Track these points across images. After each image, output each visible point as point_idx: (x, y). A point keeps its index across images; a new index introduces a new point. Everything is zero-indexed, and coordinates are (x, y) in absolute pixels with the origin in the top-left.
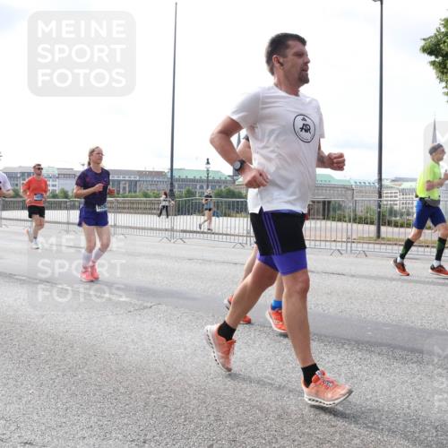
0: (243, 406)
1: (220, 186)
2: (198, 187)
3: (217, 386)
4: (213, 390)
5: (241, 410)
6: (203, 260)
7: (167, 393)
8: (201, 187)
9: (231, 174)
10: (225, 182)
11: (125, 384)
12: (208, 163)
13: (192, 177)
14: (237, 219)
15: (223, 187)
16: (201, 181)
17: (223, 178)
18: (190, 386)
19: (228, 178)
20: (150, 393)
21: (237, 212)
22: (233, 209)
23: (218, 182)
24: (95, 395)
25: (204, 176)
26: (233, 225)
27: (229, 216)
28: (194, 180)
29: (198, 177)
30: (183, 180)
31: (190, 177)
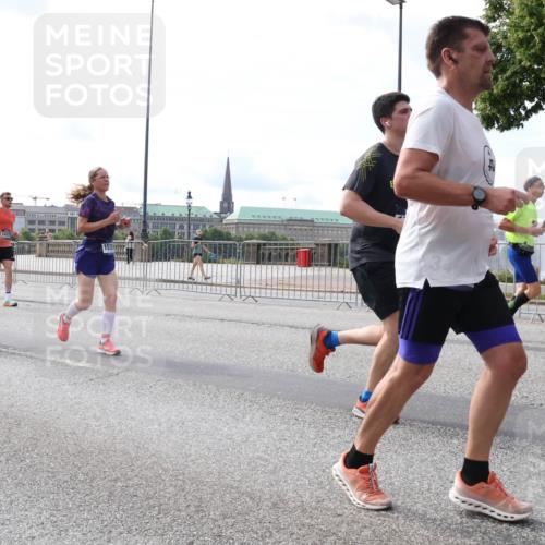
0: (230, 493)
1: (204, 226)
2: (177, 226)
3: (198, 470)
4: (193, 475)
5: (228, 498)
6: (183, 316)
7: (136, 480)
8: (182, 227)
9: (218, 210)
10: (210, 220)
11: (85, 470)
12: (190, 197)
13: (170, 215)
14: (225, 265)
15: (207, 227)
16: (181, 219)
17: (208, 216)
18: (166, 470)
19: (215, 216)
20: (116, 480)
21: (225, 257)
22: (220, 253)
23: (202, 220)
24: (46, 484)
25: (185, 213)
26: (219, 274)
27: (215, 262)
28: (172, 218)
29: (177, 215)
30: (159, 218)
31: (168, 214)
